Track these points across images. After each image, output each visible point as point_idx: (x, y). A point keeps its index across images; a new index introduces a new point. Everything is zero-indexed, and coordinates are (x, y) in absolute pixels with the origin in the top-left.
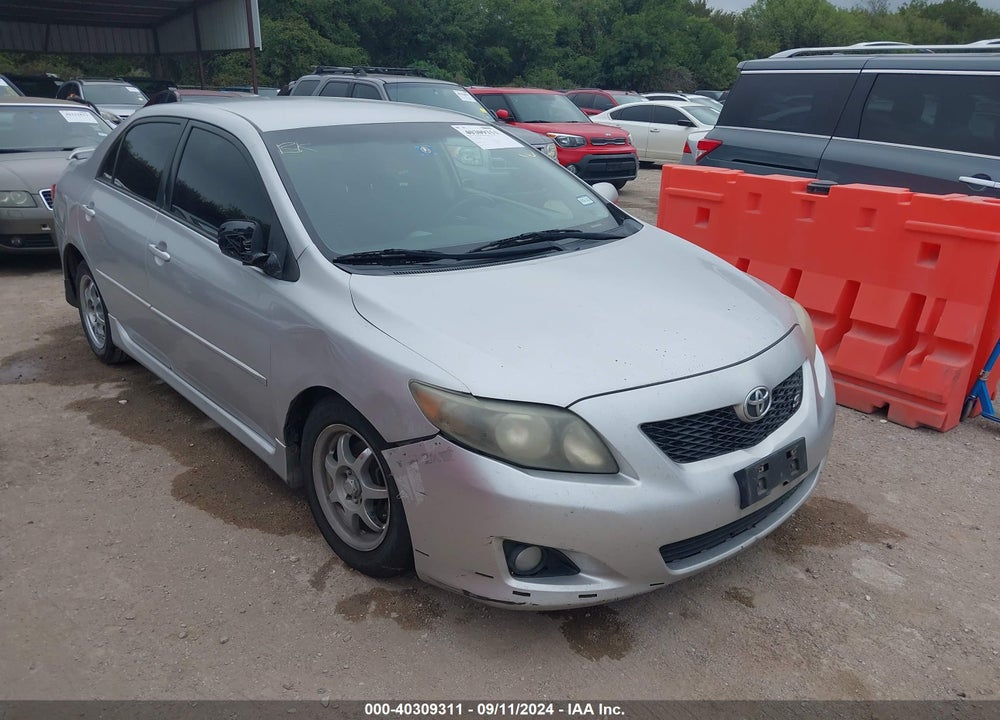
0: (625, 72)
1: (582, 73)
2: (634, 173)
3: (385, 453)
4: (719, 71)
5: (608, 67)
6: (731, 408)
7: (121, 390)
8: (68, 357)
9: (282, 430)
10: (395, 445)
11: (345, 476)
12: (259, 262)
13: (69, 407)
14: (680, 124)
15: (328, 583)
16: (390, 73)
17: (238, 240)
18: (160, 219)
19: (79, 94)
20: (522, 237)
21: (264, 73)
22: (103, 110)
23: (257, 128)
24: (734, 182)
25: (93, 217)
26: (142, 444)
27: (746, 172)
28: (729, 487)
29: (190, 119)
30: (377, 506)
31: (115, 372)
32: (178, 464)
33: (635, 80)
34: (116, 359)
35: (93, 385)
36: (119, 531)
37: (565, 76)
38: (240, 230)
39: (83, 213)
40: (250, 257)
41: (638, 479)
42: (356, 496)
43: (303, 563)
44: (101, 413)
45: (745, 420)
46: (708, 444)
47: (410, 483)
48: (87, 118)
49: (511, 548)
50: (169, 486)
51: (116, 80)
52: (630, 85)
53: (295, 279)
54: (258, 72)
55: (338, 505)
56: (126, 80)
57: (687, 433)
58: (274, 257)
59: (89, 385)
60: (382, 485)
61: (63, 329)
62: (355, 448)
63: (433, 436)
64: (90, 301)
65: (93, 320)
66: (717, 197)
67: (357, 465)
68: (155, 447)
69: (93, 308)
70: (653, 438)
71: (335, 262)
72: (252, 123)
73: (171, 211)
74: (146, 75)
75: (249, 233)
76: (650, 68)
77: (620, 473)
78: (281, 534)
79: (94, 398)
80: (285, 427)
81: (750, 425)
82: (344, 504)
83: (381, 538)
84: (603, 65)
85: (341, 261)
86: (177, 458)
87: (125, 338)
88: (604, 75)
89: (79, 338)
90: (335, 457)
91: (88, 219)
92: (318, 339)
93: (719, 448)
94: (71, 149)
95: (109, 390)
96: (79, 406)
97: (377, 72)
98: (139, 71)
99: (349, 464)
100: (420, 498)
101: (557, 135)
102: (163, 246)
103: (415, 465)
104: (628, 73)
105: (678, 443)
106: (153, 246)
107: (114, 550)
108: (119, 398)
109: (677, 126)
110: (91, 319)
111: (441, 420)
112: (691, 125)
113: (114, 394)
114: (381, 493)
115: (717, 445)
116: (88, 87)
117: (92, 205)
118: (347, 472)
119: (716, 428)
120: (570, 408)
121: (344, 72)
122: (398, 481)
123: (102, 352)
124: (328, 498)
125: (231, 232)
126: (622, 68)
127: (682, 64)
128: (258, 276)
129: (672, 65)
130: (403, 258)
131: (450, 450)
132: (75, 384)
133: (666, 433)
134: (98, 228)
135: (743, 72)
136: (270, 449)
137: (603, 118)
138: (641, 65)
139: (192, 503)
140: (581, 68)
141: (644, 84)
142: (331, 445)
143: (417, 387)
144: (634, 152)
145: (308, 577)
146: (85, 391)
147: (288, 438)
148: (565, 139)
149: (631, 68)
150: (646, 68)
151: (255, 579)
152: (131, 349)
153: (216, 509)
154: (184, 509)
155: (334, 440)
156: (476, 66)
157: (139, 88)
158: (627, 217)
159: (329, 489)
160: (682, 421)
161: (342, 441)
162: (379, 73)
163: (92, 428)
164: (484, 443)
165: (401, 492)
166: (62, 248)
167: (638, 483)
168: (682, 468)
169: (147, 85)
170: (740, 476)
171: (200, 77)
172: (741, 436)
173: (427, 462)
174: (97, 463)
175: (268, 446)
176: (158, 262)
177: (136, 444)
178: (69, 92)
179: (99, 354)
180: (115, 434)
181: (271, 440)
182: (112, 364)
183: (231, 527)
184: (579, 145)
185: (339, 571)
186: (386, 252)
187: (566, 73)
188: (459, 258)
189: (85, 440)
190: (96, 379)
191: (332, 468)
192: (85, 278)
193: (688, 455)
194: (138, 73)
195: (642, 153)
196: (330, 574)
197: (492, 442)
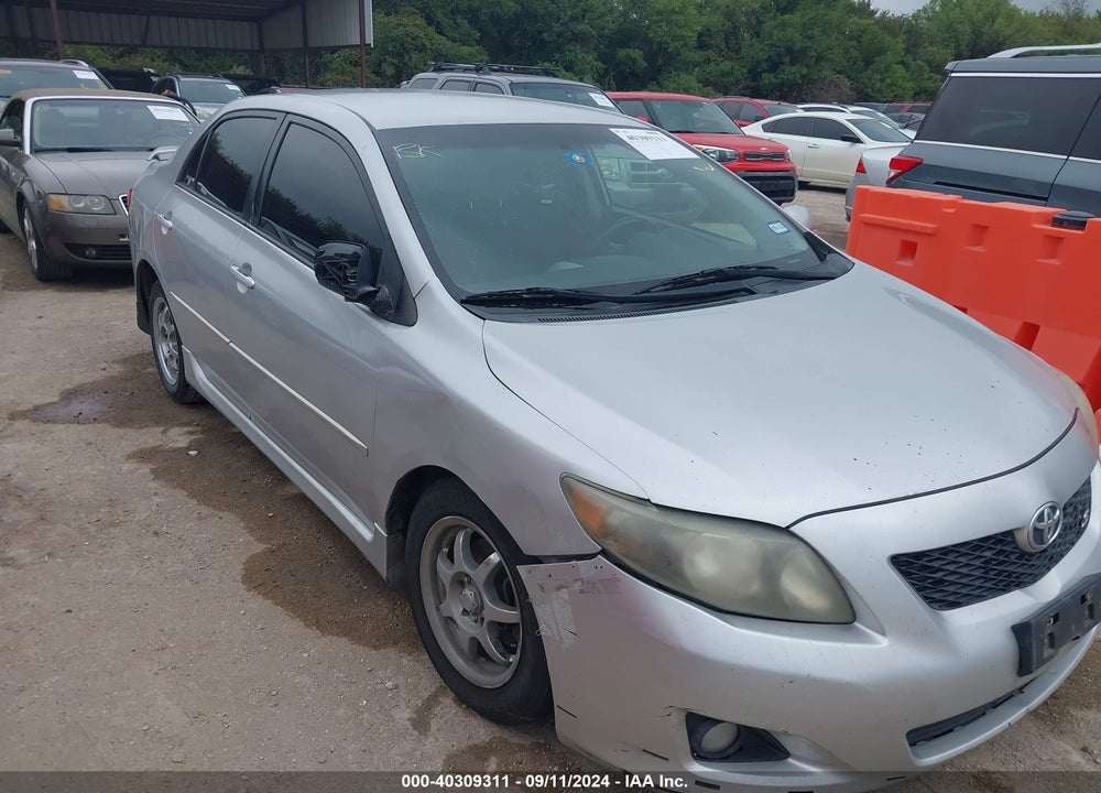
0: (774, 80)
1: (726, 80)
2: (793, 194)
3: (522, 569)
4: (882, 81)
5: (754, 74)
6: (1010, 533)
7: (192, 437)
8: (136, 392)
9: (384, 516)
10: (537, 560)
11: (462, 584)
12: (365, 298)
13: (129, 457)
14: (844, 139)
15: (434, 724)
16: (517, 72)
17: (340, 268)
18: (245, 237)
19: (174, 90)
20: (703, 274)
21: (374, 72)
22: (199, 109)
23: (369, 125)
24: (952, 211)
25: (170, 229)
26: (211, 510)
27: (964, 198)
28: (1005, 645)
29: (287, 113)
30: (504, 633)
31: (186, 414)
32: (251, 539)
33: (785, 89)
34: (189, 398)
35: (162, 428)
36: (173, 629)
37: (706, 83)
38: (342, 255)
39: (160, 224)
40: (354, 291)
41: (883, 634)
42: (477, 612)
43: (402, 693)
44: (166, 466)
45: (1028, 549)
46: (977, 583)
47: (556, 616)
48: (177, 115)
49: (697, 724)
50: (238, 570)
51: (216, 76)
52: (778, 94)
53: (410, 323)
54: (368, 72)
55: (449, 621)
56: (226, 77)
57: (951, 568)
58: (385, 292)
59: (156, 429)
60: (511, 604)
61: (134, 357)
62: (478, 551)
63: (591, 556)
64: (163, 328)
65: (165, 352)
66: (929, 228)
67: (480, 574)
68: (226, 515)
69: (166, 336)
70: (905, 574)
71: (463, 302)
72: (365, 121)
73: (260, 225)
74: (248, 72)
75: (354, 260)
76: (803, 77)
77: (856, 624)
78: (375, 647)
79: (161, 446)
80: (387, 513)
81: (1031, 555)
82: (458, 621)
83: (506, 675)
84: (749, 72)
85: (471, 302)
86: (251, 531)
87: (200, 376)
88: (749, 83)
89: (150, 370)
90: (450, 556)
91: (165, 232)
92: (436, 404)
93: (991, 589)
94: (152, 150)
95: (178, 438)
96: (143, 456)
97: (501, 70)
98: (242, 68)
99: (467, 570)
100: (568, 640)
101: (705, 147)
102: (247, 269)
103: (564, 593)
104: (777, 81)
105: (940, 581)
106: (235, 268)
107: (166, 657)
108: (189, 448)
109: (840, 142)
110: (164, 349)
111: (606, 536)
112: (857, 140)
113: (183, 442)
114: (510, 615)
115: (988, 585)
116: (184, 83)
117: (169, 216)
118: (466, 579)
119: (988, 561)
120: (792, 529)
121: (465, 70)
122: (538, 610)
123: (174, 389)
124: (438, 609)
125: (331, 258)
126: (771, 76)
127: (839, 72)
128: (364, 314)
129: (827, 73)
130: (548, 299)
131: (615, 579)
132: (141, 428)
133: (924, 568)
134: (177, 241)
135: (953, 75)
136: (367, 535)
137: (754, 130)
138: (792, 72)
139: (266, 595)
140: (724, 74)
141: (795, 94)
142: (446, 542)
143: (570, 483)
144: (794, 169)
145: (408, 714)
146: (150, 437)
147: (390, 524)
148: (714, 152)
149: (782, 76)
150: (798, 75)
151: (340, 712)
152: (206, 392)
153: (296, 605)
154: (258, 604)
155: (450, 535)
156: (606, 70)
157: (240, 86)
158: (831, 251)
159: (439, 597)
160: (945, 551)
161: (460, 539)
162: (504, 71)
163: (153, 485)
164: (665, 572)
165: (542, 627)
166: (136, 264)
167: (884, 642)
168: (941, 618)
169: (246, 84)
170: (1021, 631)
171: (306, 76)
172: (1021, 570)
173: (582, 591)
174: (156, 534)
175: (365, 530)
176: (241, 289)
177: (205, 510)
178: (164, 88)
179: (171, 391)
180: (181, 495)
181: (368, 522)
182: (186, 404)
183: (313, 632)
184: (730, 160)
185: (448, 709)
186: (529, 291)
187: (707, 79)
188: (621, 301)
189: (145, 501)
190: (165, 421)
191: (446, 571)
192: (159, 300)
193: (951, 599)
194: (240, 70)
195: (804, 171)
196: (437, 710)
197: (679, 574)
